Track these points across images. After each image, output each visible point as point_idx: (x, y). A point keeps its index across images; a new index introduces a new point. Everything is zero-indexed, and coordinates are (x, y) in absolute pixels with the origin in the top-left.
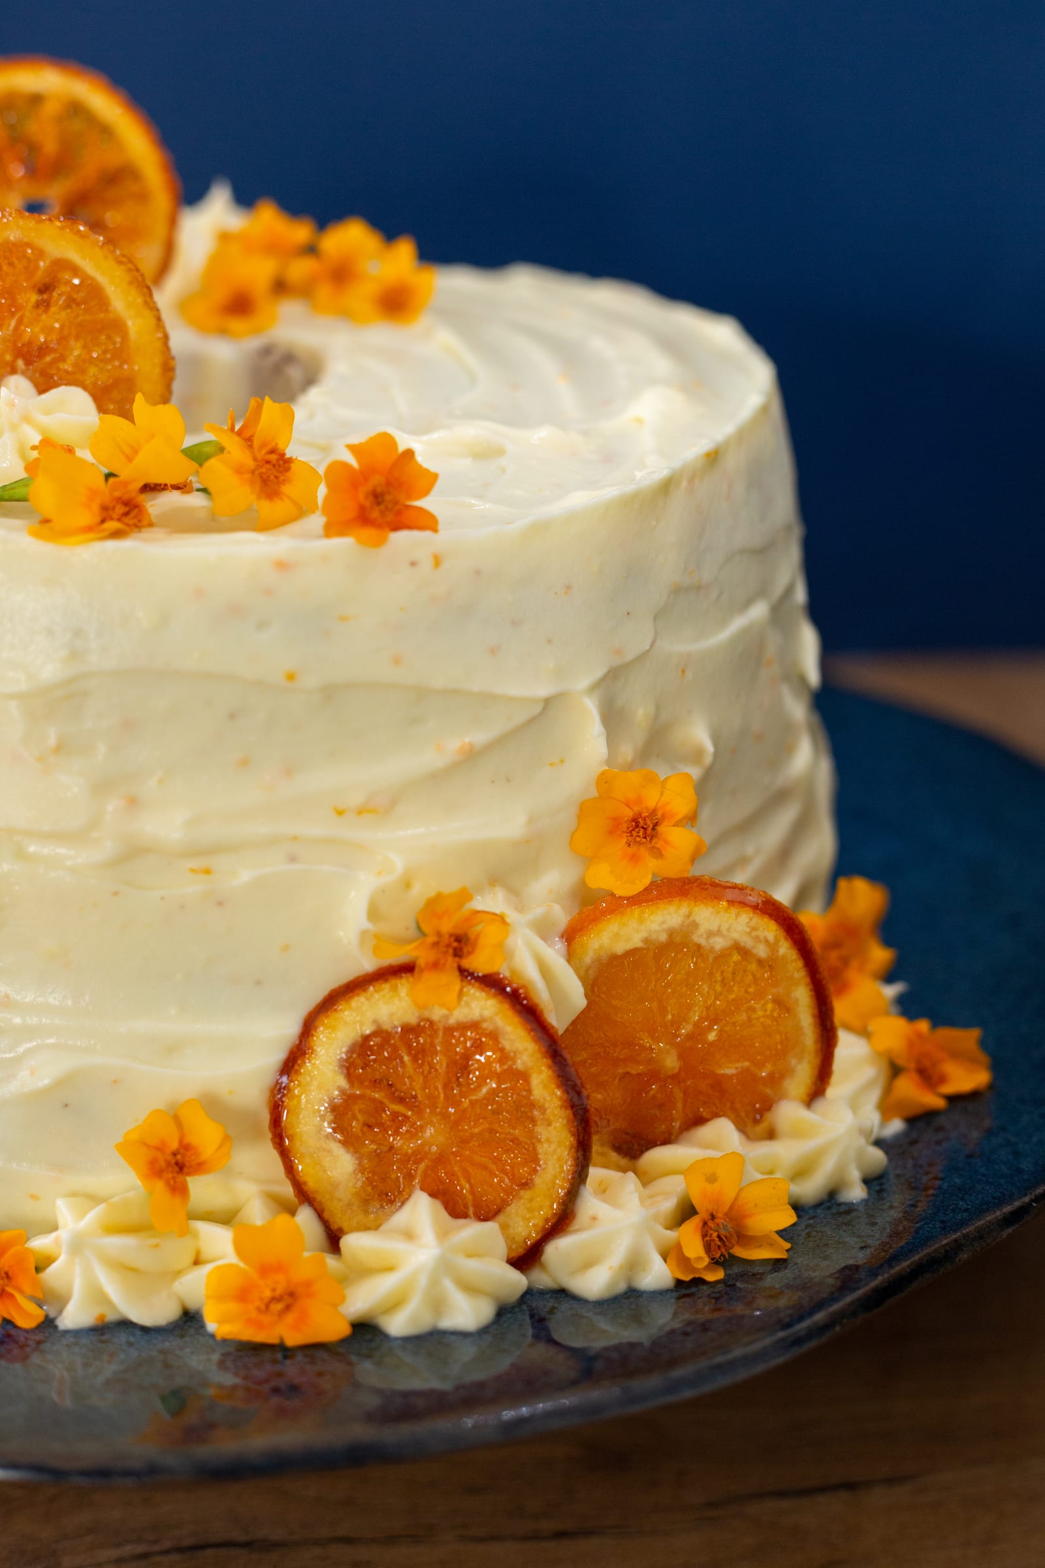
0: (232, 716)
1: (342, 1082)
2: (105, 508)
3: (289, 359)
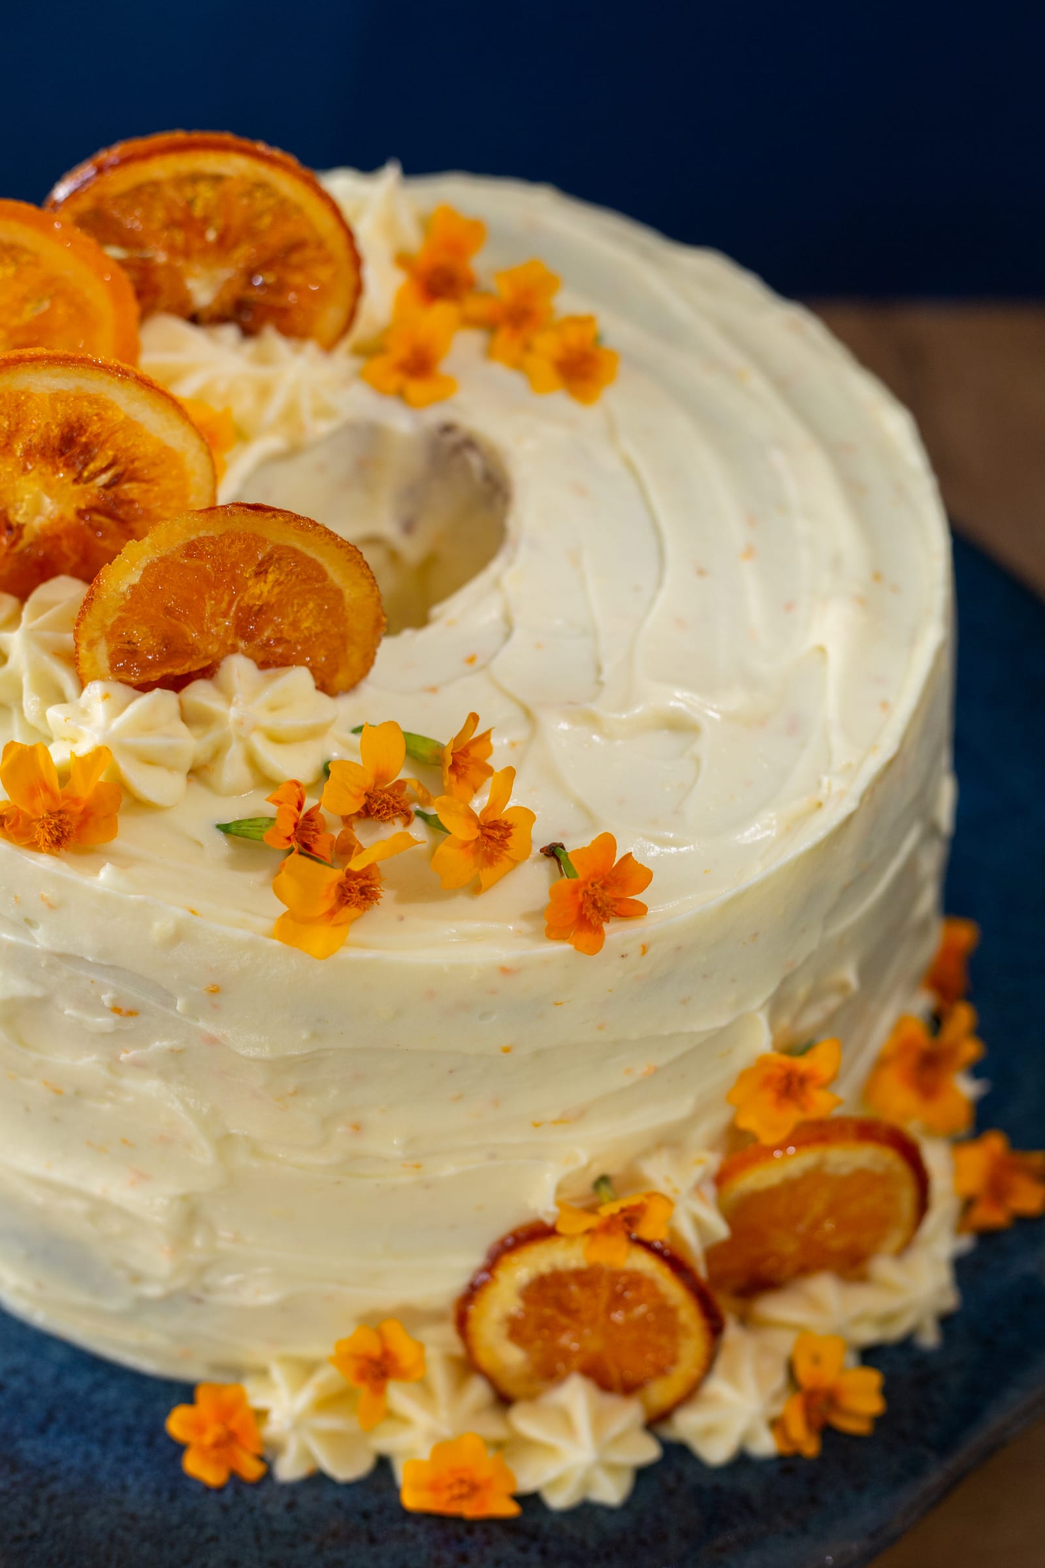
0: (452, 1072)
2: (342, 887)
3: (469, 443)
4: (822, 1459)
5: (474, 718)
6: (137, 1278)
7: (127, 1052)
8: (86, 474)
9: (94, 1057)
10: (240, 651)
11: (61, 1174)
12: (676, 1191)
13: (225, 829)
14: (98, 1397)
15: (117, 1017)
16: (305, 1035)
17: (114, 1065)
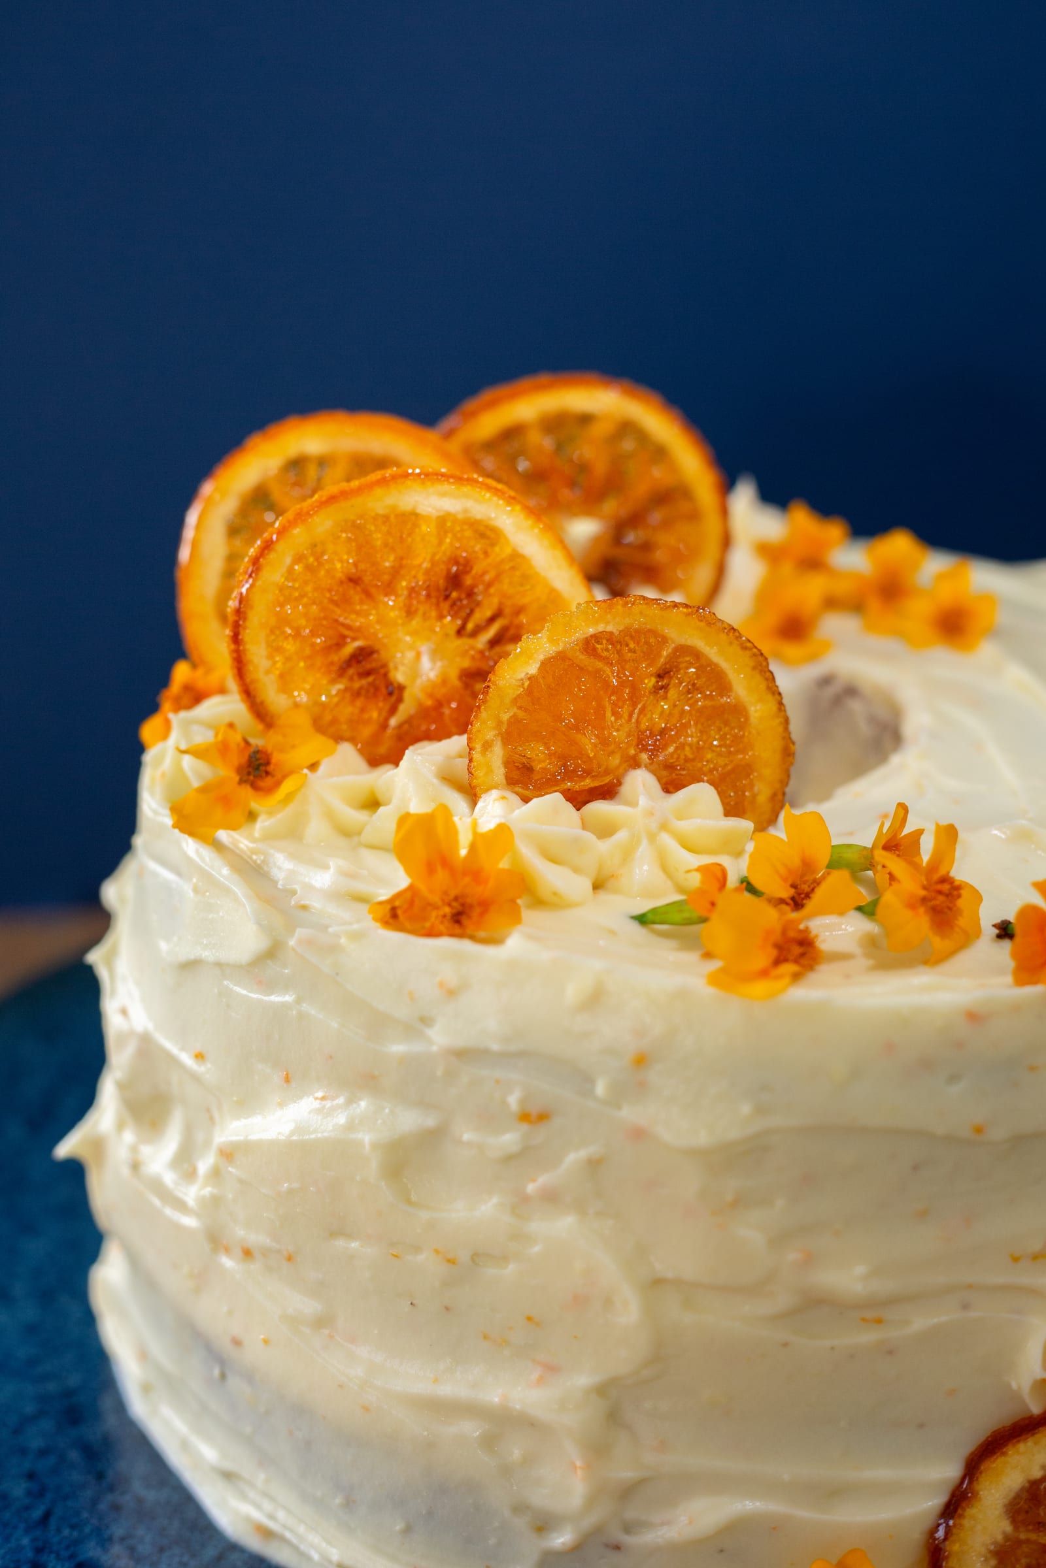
0: (916, 1168)
1: (1007, 1526)
2: (778, 947)
3: (851, 691)
5: (903, 809)
6: (543, 1524)
7: (534, 1181)
8: (470, 626)
9: (495, 1200)
10: (643, 766)
11: (451, 1388)
13: (642, 919)
15: (525, 1127)
16: (746, 1109)
17: (521, 1204)
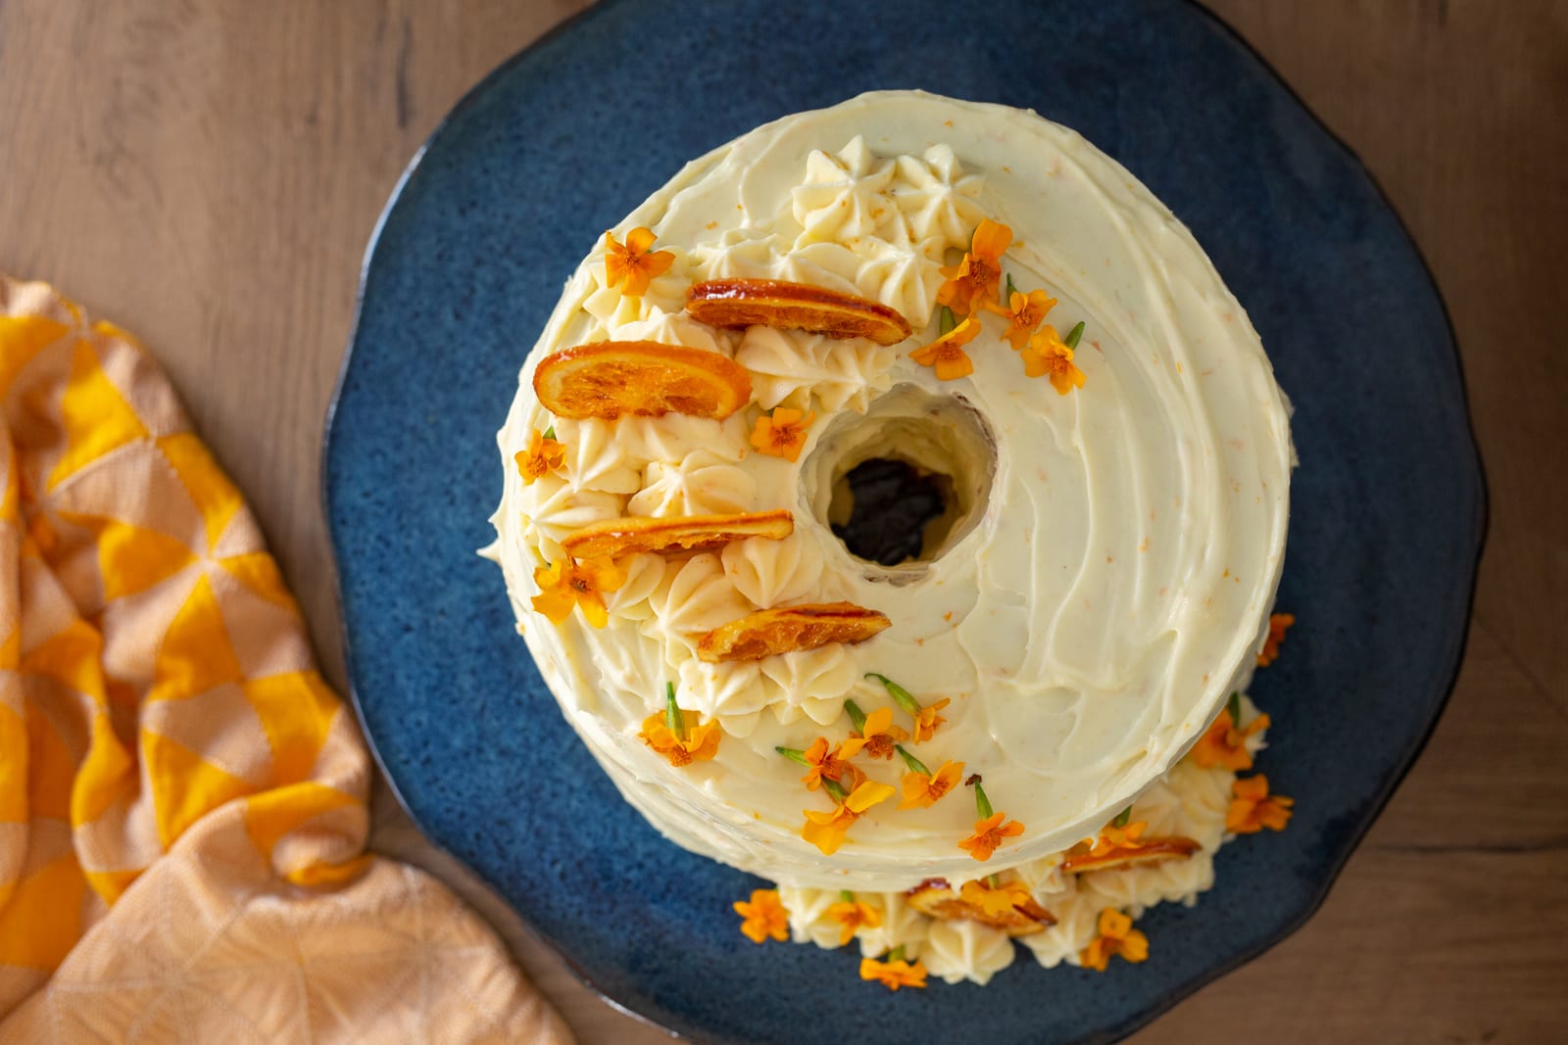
4: (1106, 973)
12: (1033, 883)
13: (780, 750)
14: (696, 876)
